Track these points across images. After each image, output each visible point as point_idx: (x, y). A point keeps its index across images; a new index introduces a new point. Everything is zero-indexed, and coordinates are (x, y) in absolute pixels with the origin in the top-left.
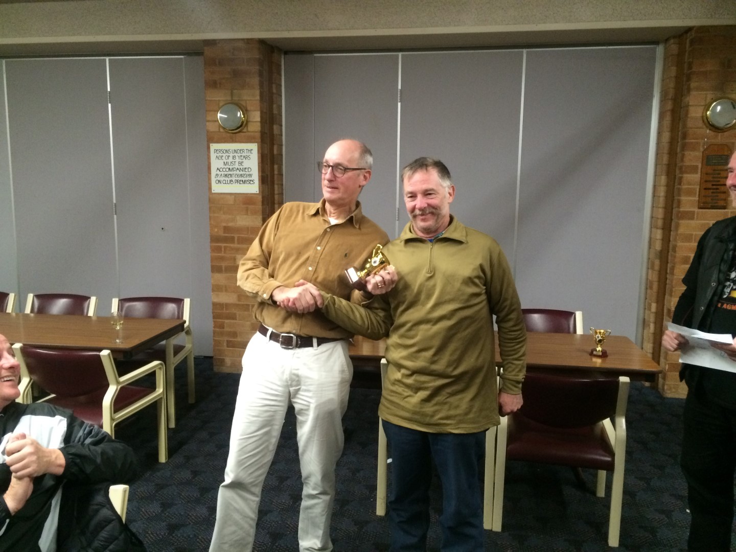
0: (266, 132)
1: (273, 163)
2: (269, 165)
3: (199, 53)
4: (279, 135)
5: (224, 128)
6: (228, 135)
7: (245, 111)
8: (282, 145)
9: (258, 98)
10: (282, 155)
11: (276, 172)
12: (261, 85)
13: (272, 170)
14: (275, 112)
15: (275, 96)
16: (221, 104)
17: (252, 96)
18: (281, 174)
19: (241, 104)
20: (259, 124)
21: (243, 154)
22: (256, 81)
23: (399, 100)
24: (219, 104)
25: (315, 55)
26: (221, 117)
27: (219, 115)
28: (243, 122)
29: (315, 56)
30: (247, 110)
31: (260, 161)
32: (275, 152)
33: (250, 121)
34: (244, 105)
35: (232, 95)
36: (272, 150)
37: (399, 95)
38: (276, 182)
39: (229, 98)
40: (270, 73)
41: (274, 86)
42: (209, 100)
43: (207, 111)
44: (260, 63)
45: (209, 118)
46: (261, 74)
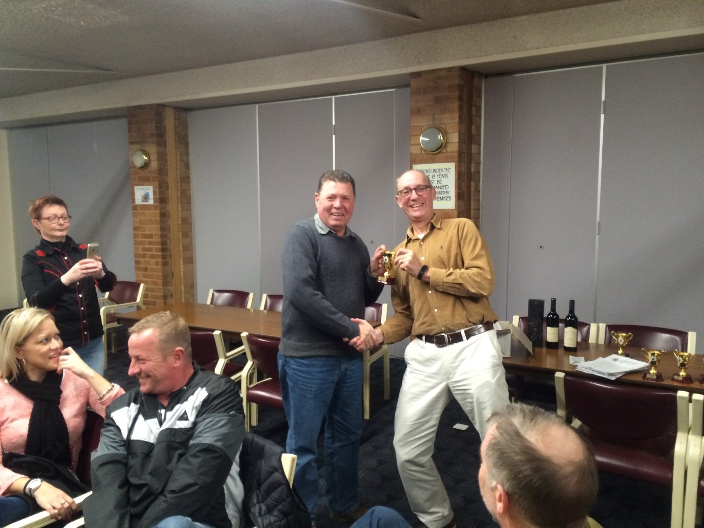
0: (464, 151)
1: (470, 180)
2: (466, 182)
3: (407, 85)
4: (477, 154)
5: (425, 151)
6: (429, 156)
7: (445, 134)
8: (480, 163)
9: (457, 120)
10: (479, 173)
11: (473, 189)
12: (461, 108)
13: (469, 187)
14: (474, 132)
15: (474, 117)
16: (423, 129)
17: (451, 120)
18: (477, 191)
19: (442, 128)
20: (457, 145)
21: (442, 173)
22: (455, 105)
23: (602, 112)
25: (515, 75)
26: (422, 141)
27: (421, 138)
28: (442, 144)
29: (514, 77)
30: (446, 133)
31: (457, 179)
32: (473, 170)
33: (449, 143)
34: (444, 127)
35: (434, 119)
36: (469, 168)
37: (602, 107)
38: (472, 198)
39: (430, 123)
40: (470, 96)
41: (474, 108)
42: (413, 126)
43: (411, 136)
44: (461, 88)
45: (412, 142)
46: (461, 98)
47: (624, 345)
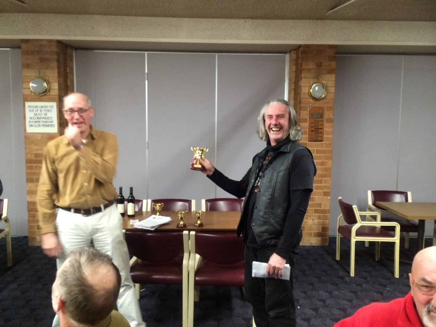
0: (62, 95)
3: (19, 47)
5: (34, 93)
6: (38, 97)
7: (48, 83)
9: (56, 75)
12: (59, 68)
14: (69, 83)
15: (68, 74)
17: (53, 74)
19: (46, 79)
20: (57, 91)
21: (47, 109)
22: (55, 64)
23: (146, 79)
24: (31, 78)
26: (32, 86)
27: (31, 84)
28: (47, 89)
29: (94, 52)
31: (58, 113)
33: (51, 89)
34: (48, 79)
35: (39, 72)
37: (146, 76)
39: (38, 75)
40: (65, 60)
41: (68, 68)
42: (25, 76)
43: (23, 82)
44: (58, 54)
45: (24, 86)
46: (58, 61)
47: (160, 210)
